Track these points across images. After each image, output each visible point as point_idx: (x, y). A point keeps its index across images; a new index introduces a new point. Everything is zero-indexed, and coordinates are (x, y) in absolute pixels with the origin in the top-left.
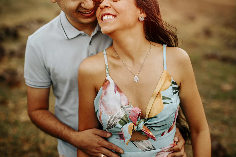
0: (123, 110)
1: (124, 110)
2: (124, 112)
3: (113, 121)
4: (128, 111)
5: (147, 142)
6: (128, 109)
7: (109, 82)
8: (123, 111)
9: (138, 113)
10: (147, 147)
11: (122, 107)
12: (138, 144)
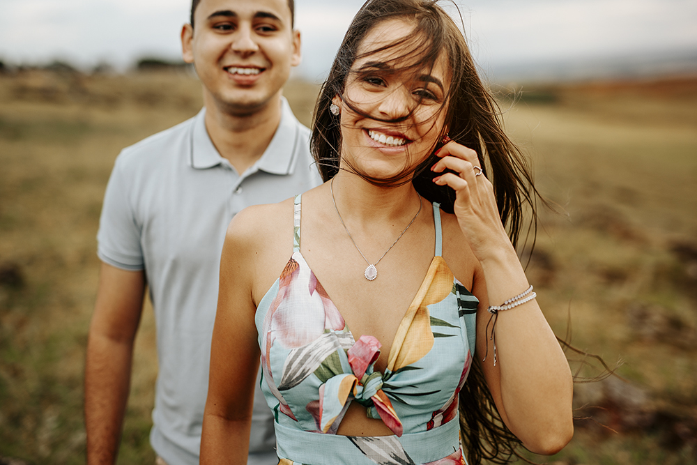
0: (329, 339)
1: (332, 340)
2: (331, 344)
3: (301, 364)
4: (343, 345)
5: (391, 441)
6: (343, 341)
7: (297, 265)
8: (329, 341)
9: (375, 349)
10: (393, 456)
11: (326, 331)
12: (366, 445)
